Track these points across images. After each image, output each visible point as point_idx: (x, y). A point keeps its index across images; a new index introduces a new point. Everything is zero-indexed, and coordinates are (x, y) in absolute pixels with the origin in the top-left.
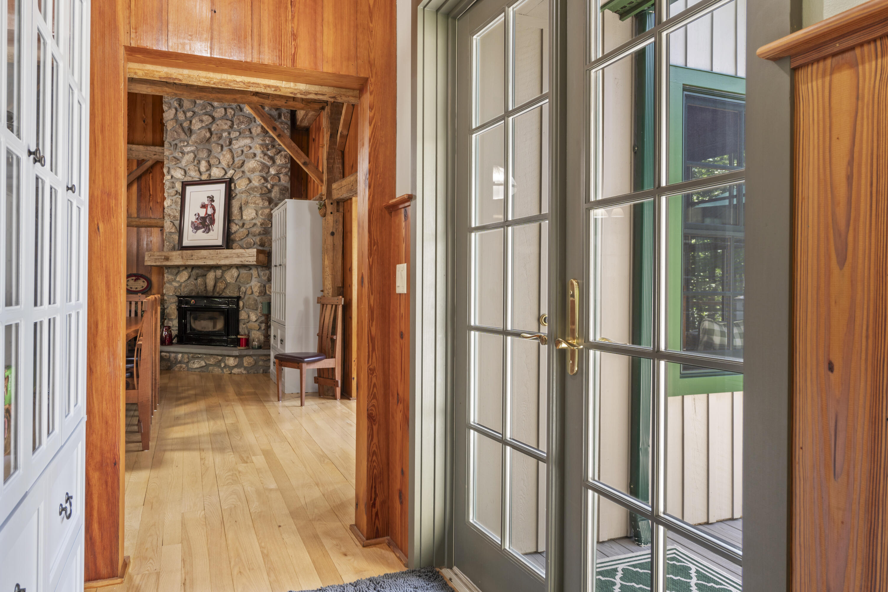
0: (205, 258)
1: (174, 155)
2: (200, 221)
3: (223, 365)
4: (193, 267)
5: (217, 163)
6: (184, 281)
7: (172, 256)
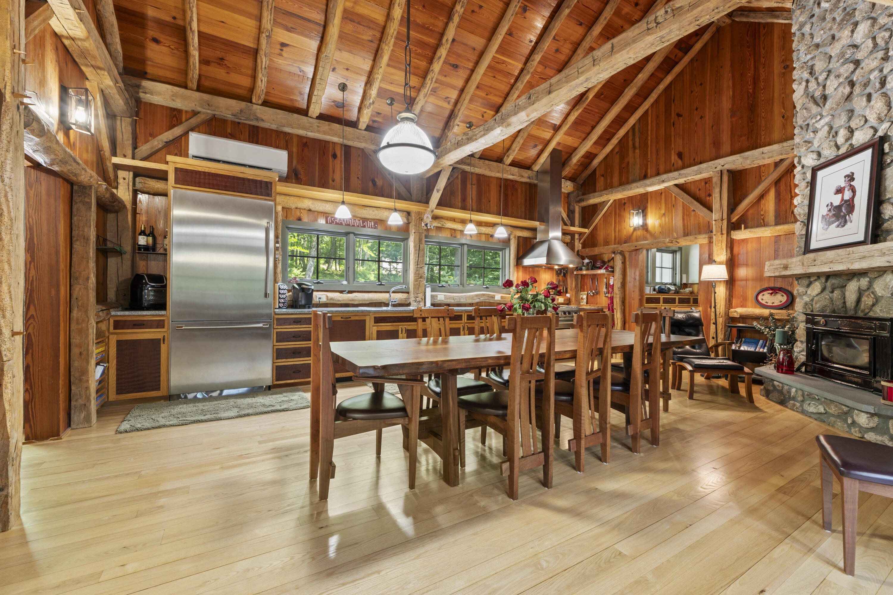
0: (831, 262)
1: (805, 139)
2: (833, 212)
3: (850, 421)
4: (828, 276)
5: (862, 122)
6: (817, 295)
7: (792, 263)
